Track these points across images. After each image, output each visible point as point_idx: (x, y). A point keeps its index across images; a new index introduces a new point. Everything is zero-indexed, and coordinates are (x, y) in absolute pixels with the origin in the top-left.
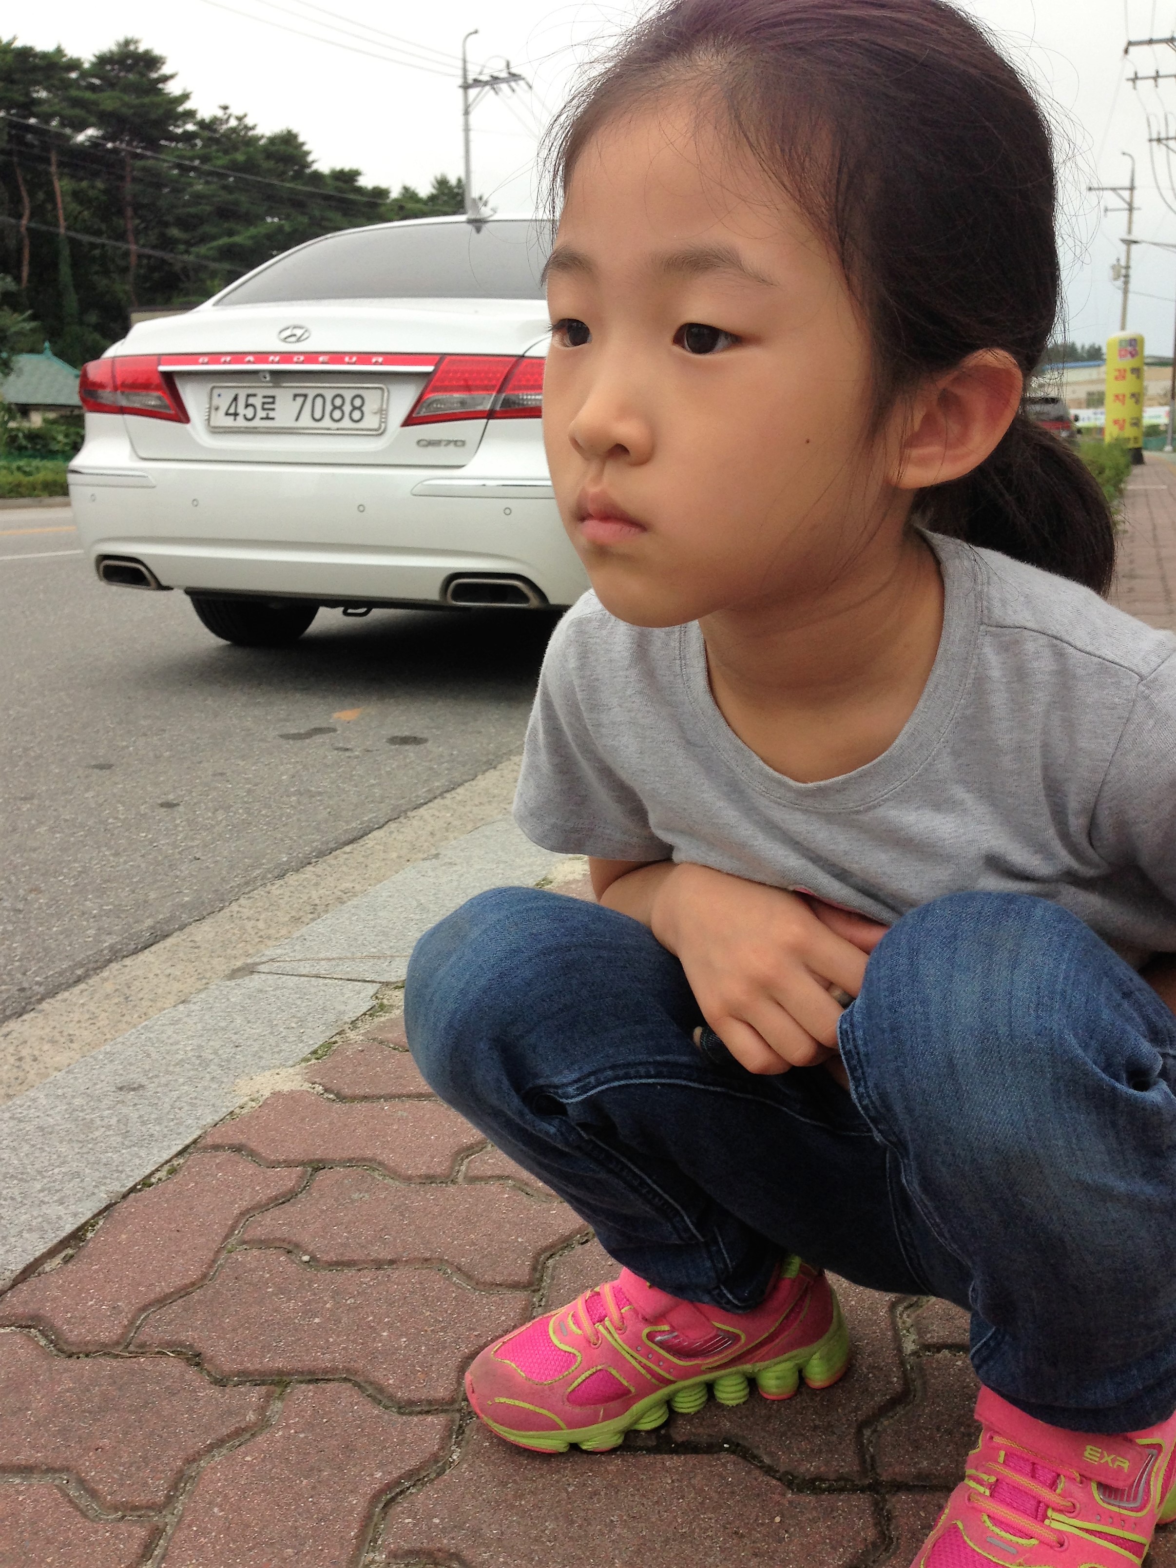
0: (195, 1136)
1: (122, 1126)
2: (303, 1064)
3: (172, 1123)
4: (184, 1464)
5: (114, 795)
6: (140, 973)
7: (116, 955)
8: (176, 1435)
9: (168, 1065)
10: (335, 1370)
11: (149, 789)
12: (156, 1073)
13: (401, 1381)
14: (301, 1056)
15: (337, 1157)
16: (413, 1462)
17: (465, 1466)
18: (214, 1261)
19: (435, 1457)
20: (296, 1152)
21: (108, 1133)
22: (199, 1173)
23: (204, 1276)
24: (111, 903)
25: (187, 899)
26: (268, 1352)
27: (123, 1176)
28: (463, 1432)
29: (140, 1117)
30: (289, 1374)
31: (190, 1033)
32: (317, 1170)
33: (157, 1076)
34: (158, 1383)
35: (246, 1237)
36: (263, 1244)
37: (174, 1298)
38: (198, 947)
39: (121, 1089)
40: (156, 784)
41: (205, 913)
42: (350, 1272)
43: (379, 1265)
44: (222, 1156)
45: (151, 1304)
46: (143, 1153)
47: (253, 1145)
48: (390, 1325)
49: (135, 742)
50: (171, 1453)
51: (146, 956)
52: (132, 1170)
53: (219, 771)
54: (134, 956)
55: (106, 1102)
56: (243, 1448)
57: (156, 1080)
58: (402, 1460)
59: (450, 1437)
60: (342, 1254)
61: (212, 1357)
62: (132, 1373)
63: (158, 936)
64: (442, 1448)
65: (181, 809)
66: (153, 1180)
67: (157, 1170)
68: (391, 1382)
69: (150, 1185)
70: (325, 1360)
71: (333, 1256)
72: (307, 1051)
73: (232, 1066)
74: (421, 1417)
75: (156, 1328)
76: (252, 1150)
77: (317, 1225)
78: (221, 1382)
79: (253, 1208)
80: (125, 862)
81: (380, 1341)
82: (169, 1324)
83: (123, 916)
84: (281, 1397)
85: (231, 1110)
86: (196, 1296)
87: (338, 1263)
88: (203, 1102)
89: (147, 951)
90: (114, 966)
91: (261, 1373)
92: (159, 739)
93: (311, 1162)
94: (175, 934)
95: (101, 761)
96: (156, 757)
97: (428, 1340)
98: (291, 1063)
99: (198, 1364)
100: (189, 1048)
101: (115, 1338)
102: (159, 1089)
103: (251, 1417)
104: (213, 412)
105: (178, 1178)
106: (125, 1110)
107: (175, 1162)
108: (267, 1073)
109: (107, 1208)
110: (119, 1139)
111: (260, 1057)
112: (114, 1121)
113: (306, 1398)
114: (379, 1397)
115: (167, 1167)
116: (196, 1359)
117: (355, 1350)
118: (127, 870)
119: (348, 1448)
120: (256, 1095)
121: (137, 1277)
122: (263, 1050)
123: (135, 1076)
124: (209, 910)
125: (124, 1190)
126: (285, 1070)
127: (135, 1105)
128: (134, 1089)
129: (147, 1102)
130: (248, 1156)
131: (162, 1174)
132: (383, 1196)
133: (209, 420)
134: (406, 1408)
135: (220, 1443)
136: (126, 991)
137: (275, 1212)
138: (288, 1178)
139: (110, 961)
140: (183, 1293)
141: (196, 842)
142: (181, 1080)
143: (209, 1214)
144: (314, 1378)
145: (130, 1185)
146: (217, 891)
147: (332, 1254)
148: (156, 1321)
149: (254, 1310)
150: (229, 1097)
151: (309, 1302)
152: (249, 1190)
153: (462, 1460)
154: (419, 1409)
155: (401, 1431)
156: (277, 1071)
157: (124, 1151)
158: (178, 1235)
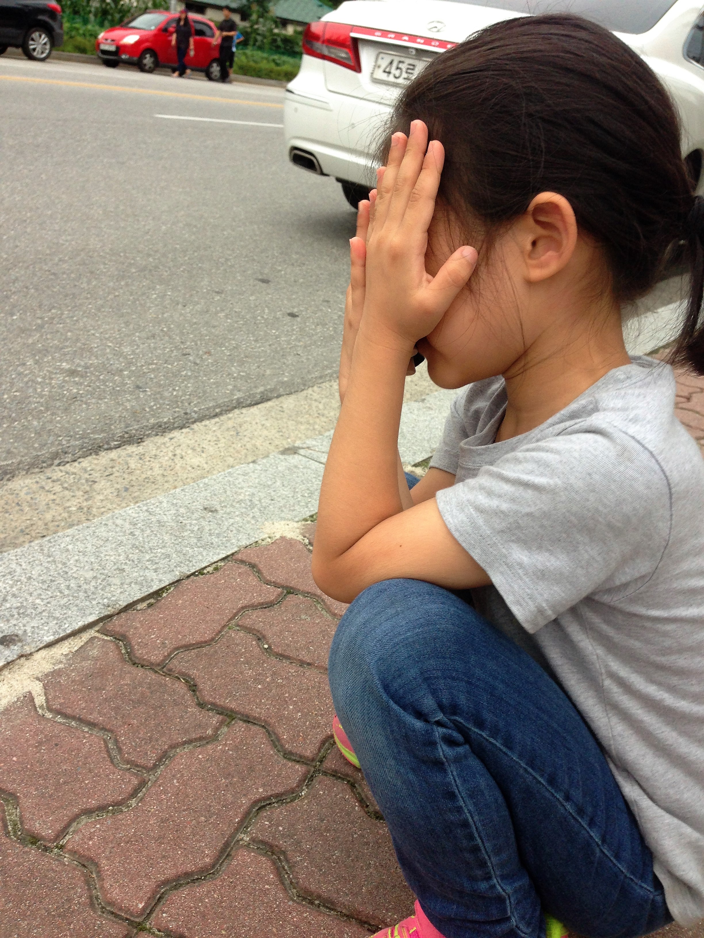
0: (233, 551)
1: (199, 533)
2: (303, 523)
3: (224, 539)
4: (168, 748)
5: (265, 301)
6: (248, 419)
7: (240, 405)
8: (170, 729)
9: (234, 501)
10: (259, 719)
11: (286, 302)
12: (226, 504)
13: (290, 739)
14: (304, 517)
15: (301, 588)
16: (280, 789)
17: (306, 801)
18: (220, 632)
19: (293, 791)
20: (281, 579)
21: (191, 535)
22: (229, 575)
23: (213, 639)
24: (246, 372)
25: (286, 379)
26: (230, 697)
27: (191, 564)
28: (312, 780)
29: (210, 530)
30: (236, 713)
31: (251, 484)
32: (289, 593)
33: (226, 506)
34: (171, 695)
35: (240, 623)
36: (249, 630)
37: (194, 647)
38: (283, 412)
39: (205, 509)
40: (289, 300)
41: (293, 391)
42: (286, 663)
43: (302, 663)
44: (244, 568)
45: (182, 647)
46: (204, 554)
47: (261, 566)
48: (295, 703)
49: (286, 268)
50: (164, 739)
51: (254, 410)
52: (196, 562)
53: (327, 299)
54: (248, 408)
55: (196, 515)
56: (199, 750)
57: (225, 509)
58: (275, 786)
59: (304, 781)
60: (285, 650)
61: (202, 689)
62: (161, 685)
63: (264, 399)
64: (298, 786)
65: (299, 319)
66: (205, 571)
67: (209, 566)
68: (285, 737)
69: (203, 574)
70: (256, 711)
71: (280, 650)
72: (308, 514)
73: (266, 512)
74: (294, 763)
75: (180, 662)
76: (259, 570)
77: (278, 628)
78: (201, 705)
79: (249, 606)
80: (260, 347)
81: (287, 711)
82: (186, 662)
83: (249, 381)
84: (228, 725)
85: (257, 540)
86: (204, 650)
87: (281, 655)
88: (244, 531)
89: (255, 407)
90: (237, 411)
91: (222, 707)
92: (300, 270)
93: (287, 587)
94: (274, 400)
95: (265, 277)
96: (295, 281)
97: (312, 719)
98: (297, 519)
99: (194, 691)
100: (247, 493)
101: (158, 661)
102: (224, 515)
103: (209, 732)
104: (376, 68)
105: (218, 574)
106: (204, 523)
107: (219, 564)
108: (283, 522)
109: (177, 581)
110: (195, 541)
111: (282, 511)
112: (196, 529)
113: (240, 731)
114: (277, 743)
115: (214, 566)
116: (193, 688)
117: (273, 711)
118: (259, 352)
119: (251, 769)
120: (272, 535)
121: (180, 629)
122: (285, 506)
123: (215, 503)
124: (296, 389)
125: (189, 573)
126: (293, 523)
127: (210, 521)
128: (212, 511)
129: (216, 521)
130: (256, 572)
131: (210, 569)
132: (317, 622)
133: (372, 73)
134: (288, 755)
135: (190, 742)
136: (239, 429)
137: (259, 612)
138: (272, 593)
139: (235, 408)
140: (199, 646)
141: (301, 343)
142: (237, 513)
143: (226, 602)
144: (248, 720)
145: (193, 571)
146: (303, 378)
147: (280, 649)
148: (181, 659)
149: (231, 669)
150: (258, 531)
151: (259, 674)
152: (250, 594)
153: (306, 797)
154: (294, 758)
155: (281, 769)
156: (289, 522)
157: (196, 549)
158: (207, 610)
